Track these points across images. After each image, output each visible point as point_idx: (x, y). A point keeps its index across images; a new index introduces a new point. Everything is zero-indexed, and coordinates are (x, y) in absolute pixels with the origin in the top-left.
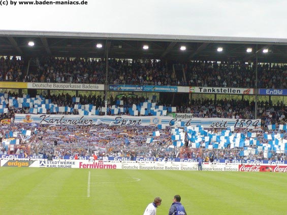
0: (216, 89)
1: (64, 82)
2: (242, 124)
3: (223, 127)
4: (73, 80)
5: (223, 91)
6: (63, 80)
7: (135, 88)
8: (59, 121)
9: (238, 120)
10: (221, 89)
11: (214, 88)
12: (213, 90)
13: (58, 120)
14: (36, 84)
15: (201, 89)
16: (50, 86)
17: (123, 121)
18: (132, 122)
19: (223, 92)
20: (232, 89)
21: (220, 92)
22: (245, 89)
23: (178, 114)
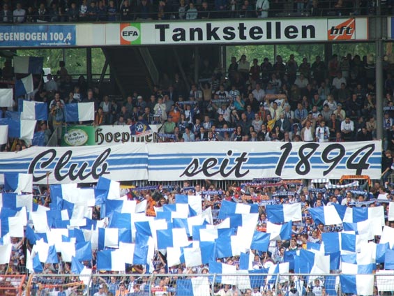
0: (220, 25)
2: (304, 160)
3: (232, 177)
5: (246, 33)
9: (288, 147)
10: (242, 28)
11: (214, 24)
12: (212, 33)
15: (162, 29)
19: (249, 39)
20: (285, 24)
21: (237, 39)
22: (336, 22)
23: (106, 129)
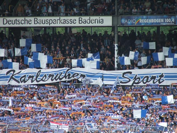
1: (53, 15)
4: (66, 10)
6: (50, 10)
7: (162, 20)
8: (35, 78)
13: (33, 77)
14: (8, 19)
16: (28, 22)
17: (135, 79)
18: (149, 79)
